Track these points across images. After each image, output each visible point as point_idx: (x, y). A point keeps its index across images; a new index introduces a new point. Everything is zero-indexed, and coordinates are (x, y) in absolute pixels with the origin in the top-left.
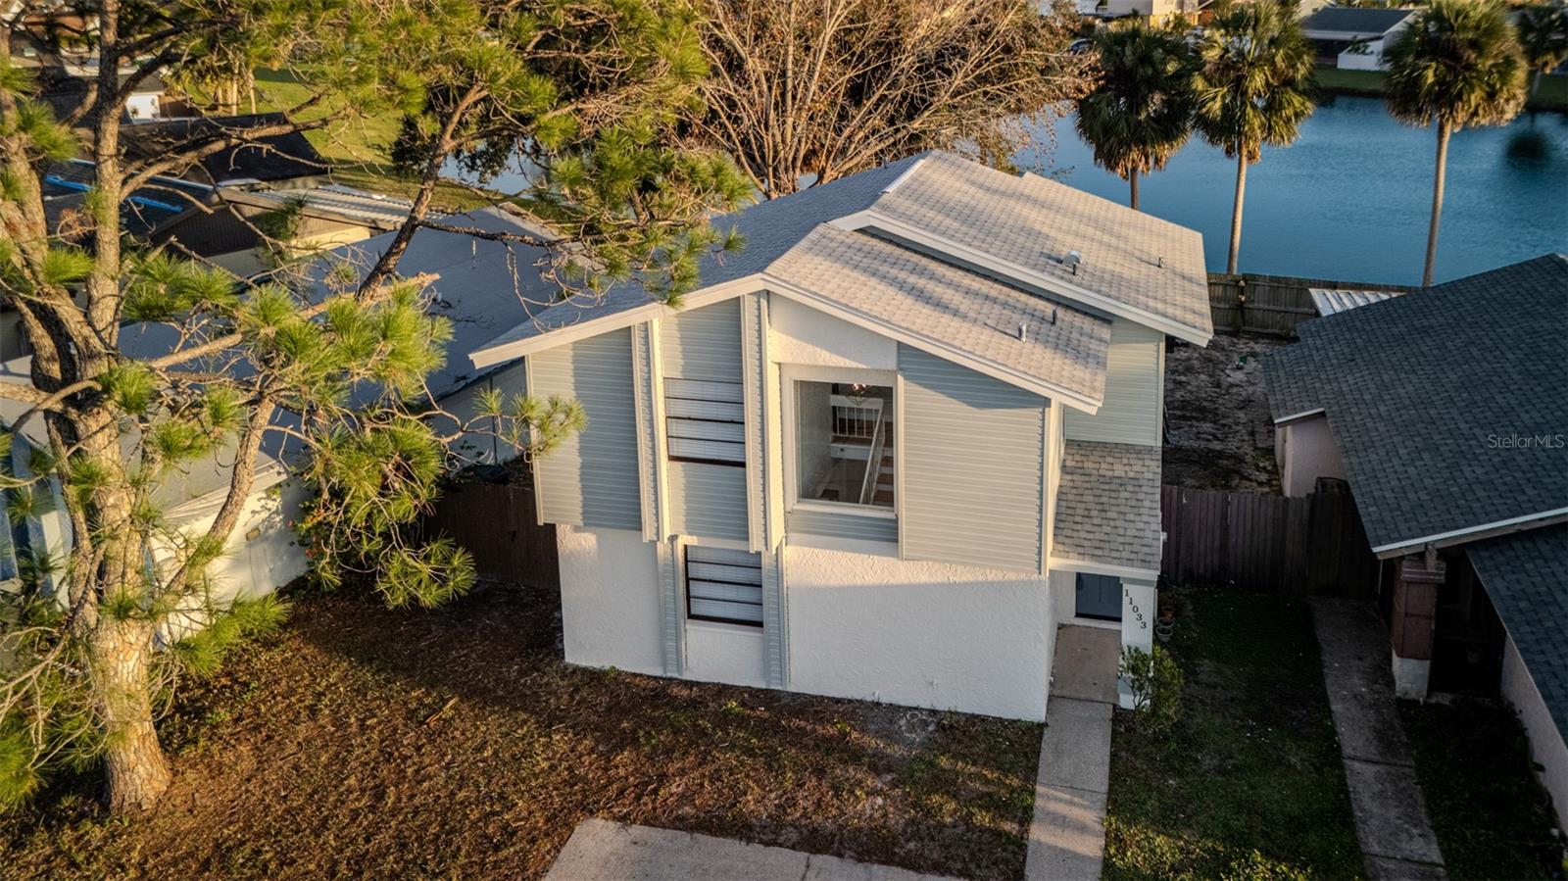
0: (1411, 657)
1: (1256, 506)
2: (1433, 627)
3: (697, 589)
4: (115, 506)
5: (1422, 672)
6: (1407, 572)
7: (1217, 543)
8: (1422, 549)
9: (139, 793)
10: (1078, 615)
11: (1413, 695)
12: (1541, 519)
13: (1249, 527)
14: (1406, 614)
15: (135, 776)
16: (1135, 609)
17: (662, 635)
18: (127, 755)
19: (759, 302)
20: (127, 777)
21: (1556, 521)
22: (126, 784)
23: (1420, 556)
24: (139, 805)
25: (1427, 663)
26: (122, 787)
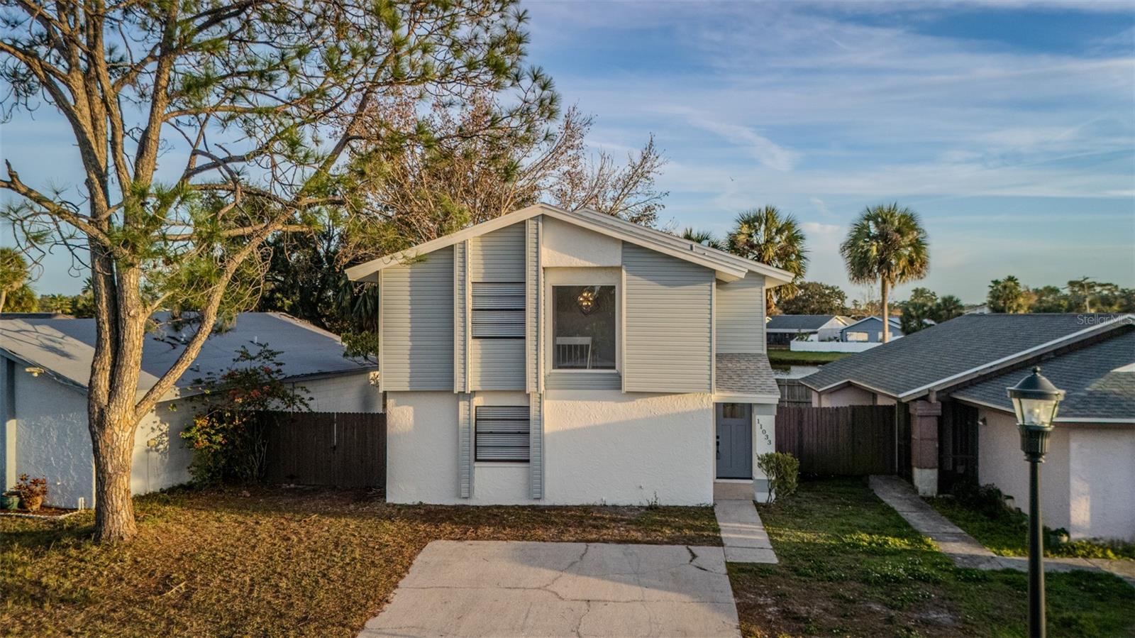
0: (925, 468)
1: (819, 414)
2: (937, 445)
3: (483, 440)
4: (134, 317)
5: (932, 477)
6: (918, 409)
7: (796, 443)
8: (927, 393)
9: (121, 530)
10: (717, 478)
11: (929, 494)
12: (991, 367)
13: (815, 429)
14: (921, 439)
15: (120, 517)
16: (764, 432)
17: (458, 477)
18: (117, 501)
19: (537, 224)
20: (115, 517)
21: (999, 367)
22: (113, 522)
23: (925, 398)
24: (122, 538)
25: (935, 471)
26: (110, 524)
